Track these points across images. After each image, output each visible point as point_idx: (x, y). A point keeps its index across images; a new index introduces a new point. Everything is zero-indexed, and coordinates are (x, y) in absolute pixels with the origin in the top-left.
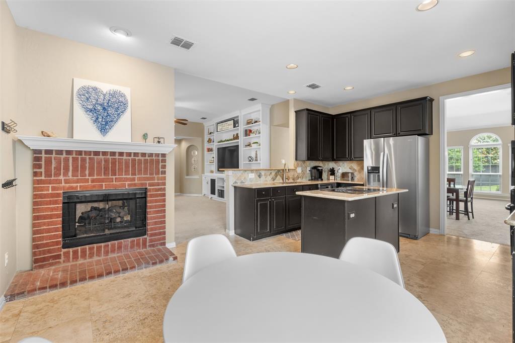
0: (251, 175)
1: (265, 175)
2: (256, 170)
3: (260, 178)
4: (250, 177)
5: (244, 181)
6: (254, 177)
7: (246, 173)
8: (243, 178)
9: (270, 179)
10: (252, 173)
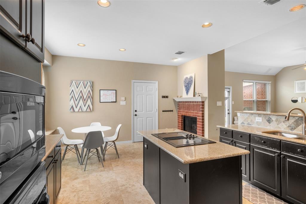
0: (258, 119)
1: (277, 120)
2: (264, 114)
3: (270, 123)
4: (257, 120)
5: (250, 123)
6: (261, 121)
7: (253, 116)
8: (250, 120)
9: (285, 126)
10: (259, 116)
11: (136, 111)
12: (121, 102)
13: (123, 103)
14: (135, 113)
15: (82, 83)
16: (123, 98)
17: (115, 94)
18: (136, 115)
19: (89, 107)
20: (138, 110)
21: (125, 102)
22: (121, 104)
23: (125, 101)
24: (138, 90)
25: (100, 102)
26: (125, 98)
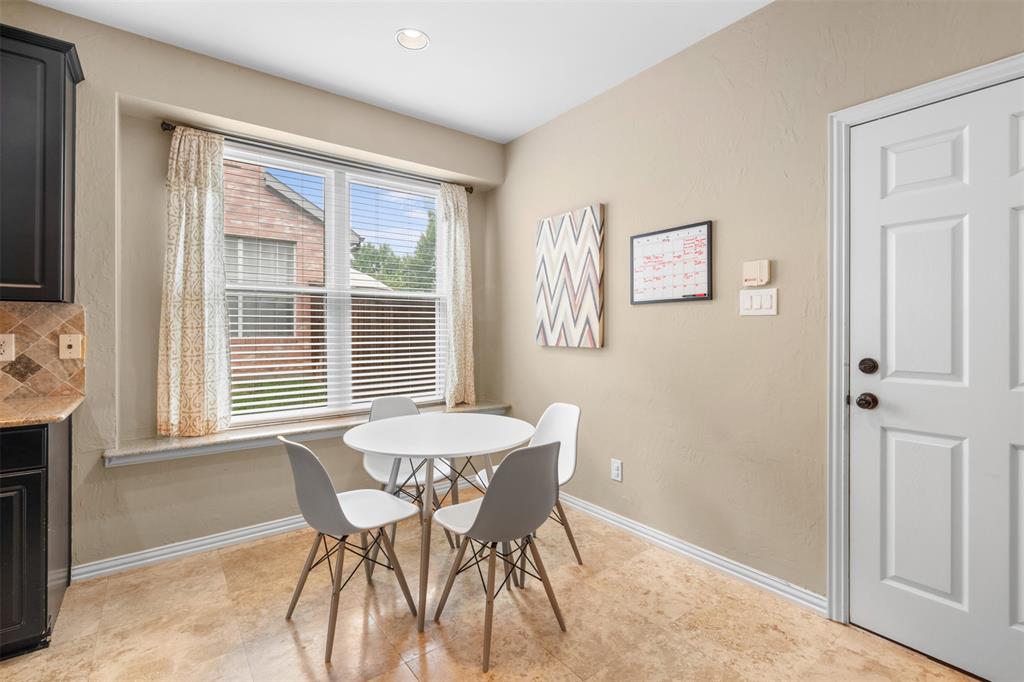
11: (869, 366)
12: (744, 295)
13: (756, 305)
14: (862, 384)
15: (567, 219)
16: (758, 270)
17: (705, 250)
18: (869, 402)
19: (587, 327)
20: (892, 362)
21: (773, 291)
22: (742, 312)
23: (769, 283)
24: (892, 184)
25: (633, 303)
26: (772, 266)
